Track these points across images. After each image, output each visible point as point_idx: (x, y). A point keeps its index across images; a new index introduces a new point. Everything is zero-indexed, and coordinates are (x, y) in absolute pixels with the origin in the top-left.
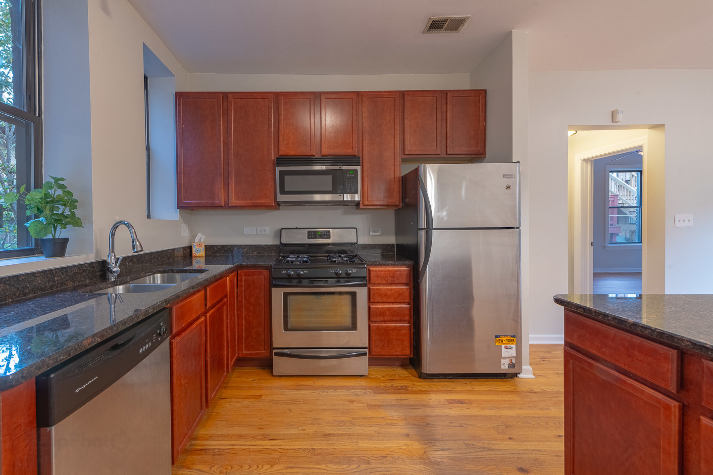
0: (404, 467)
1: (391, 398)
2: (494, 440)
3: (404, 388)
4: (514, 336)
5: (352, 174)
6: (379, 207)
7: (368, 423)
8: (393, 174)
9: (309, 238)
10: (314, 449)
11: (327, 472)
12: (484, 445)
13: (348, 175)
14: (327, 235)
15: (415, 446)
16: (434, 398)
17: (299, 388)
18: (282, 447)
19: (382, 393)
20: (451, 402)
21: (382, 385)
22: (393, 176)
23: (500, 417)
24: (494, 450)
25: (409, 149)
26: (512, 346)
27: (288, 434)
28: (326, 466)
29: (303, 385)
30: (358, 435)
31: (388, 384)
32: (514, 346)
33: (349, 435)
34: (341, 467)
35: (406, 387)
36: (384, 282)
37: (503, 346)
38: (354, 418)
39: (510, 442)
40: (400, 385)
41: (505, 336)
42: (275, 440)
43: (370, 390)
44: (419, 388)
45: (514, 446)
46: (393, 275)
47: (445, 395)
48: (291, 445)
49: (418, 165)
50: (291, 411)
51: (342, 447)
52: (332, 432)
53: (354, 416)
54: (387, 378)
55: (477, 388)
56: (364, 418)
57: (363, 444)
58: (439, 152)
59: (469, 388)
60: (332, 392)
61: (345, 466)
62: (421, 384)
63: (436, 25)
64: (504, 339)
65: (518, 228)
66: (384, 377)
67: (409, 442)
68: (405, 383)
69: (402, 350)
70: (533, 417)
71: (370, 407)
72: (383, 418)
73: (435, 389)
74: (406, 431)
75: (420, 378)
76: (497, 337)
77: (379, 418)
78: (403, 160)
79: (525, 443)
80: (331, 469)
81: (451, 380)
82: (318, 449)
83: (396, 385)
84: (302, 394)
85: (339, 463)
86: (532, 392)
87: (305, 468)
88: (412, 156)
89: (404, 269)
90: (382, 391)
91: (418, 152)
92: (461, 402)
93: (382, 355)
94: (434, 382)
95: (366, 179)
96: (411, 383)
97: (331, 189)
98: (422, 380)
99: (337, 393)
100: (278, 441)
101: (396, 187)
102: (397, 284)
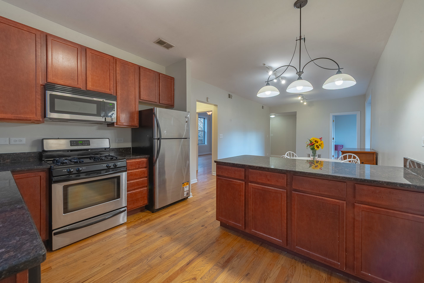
0: (167, 248)
1: (144, 227)
2: (191, 222)
3: (148, 220)
4: (188, 182)
5: (111, 105)
6: (125, 126)
7: (140, 242)
8: (134, 109)
9: (71, 145)
10: (118, 268)
11: (133, 272)
12: (189, 225)
13: (108, 106)
14: (87, 143)
15: (166, 239)
16: (163, 218)
17: (81, 248)
18: (95, 281)
19: (139, 227)
20: (170, 217)
21: (136, 223)
22: (134, 110)
23: (189, 214)
24: (192, 225)
25: (143, 97)
26: (187, 186)
27: (94, 273)
28: (131, 270)
29: (84, 245)
30: (138, 249)
31: (139, 222)
32: (188, 186)
33: (134, 251)
34: (139, 265)
35: (149, 219)
36: (135, 168)
37: (185, 187)
38: (131, 244)
39: (196, 220)
40: (145, 219)
41: (185, 183)
42: (87, 280)
43: (132, 228)
44: (155, 217)
45: (197, 220)
46: (139, 163)
47: (167, 215)
48: (101, 276)
49: (154, 107)
50: (86, 262)
51: (133, 258)
52: (123, 256)
53: (130, 243)
54: (137, 219)
55: (177, 208)
56: (136, 241)
57: (143, 251)
58: (156, 101)
59: (174, 209)
60: (109, 239)
61: (140, 264)
62: (155, 215)
63: (161, 42)
64: (185, 184)
65: (189, 138)
66: (135, 219)
67: (163, 239)
68: (147, 218)
69: (144, 202)
70: (198, 209)
71: (136, 235)
72: (146, 236)
73: (162, 214)
74: (159, 235)
75: (153, 213)
76: (183, 183)
77: (144, 237)
78: (140, 102)
79: (200, 218)
80: (134, 270)
81: (166, 208)
82: (120, 267)
83: (144, 220)
84: (86, 250)
85: (137, 265)
86: (194, 201)
87: (119, 278)
88: (144, 101)
89: (144, 160)
90: (138, 226)
91: (147, 100)
92: (174, 215)
93: (133, 208)
94: (160, 212)
95: (119, 110)
96: (150, 217)
97: (95, 113)
98: (154, 213)
99: (112, 238)
100: (89, 280)
101: (136, 117)
102: (142, 168)
